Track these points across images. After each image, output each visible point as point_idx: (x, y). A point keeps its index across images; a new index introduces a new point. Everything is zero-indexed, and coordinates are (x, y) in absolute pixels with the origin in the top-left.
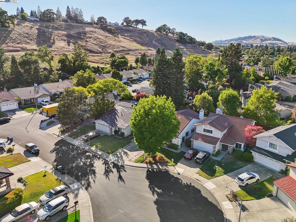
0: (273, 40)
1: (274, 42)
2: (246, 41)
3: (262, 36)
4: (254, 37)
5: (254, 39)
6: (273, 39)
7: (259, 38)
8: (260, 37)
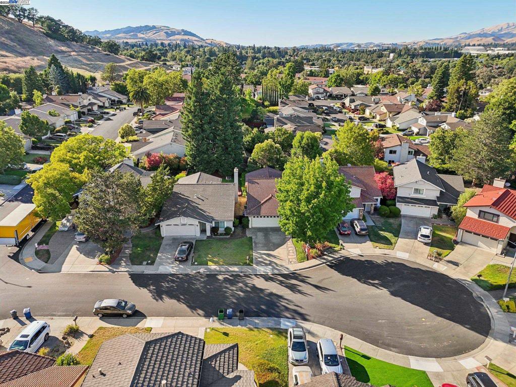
0: (183, 35)
1: (186, 37)
2: (143, 34)
3: (165, 27)
4: (154, 27)
5: (155, 32)
6: (183, 33)
7: (163, 30)
8: (163, 28)
